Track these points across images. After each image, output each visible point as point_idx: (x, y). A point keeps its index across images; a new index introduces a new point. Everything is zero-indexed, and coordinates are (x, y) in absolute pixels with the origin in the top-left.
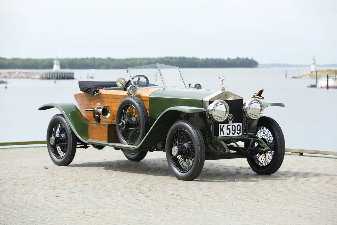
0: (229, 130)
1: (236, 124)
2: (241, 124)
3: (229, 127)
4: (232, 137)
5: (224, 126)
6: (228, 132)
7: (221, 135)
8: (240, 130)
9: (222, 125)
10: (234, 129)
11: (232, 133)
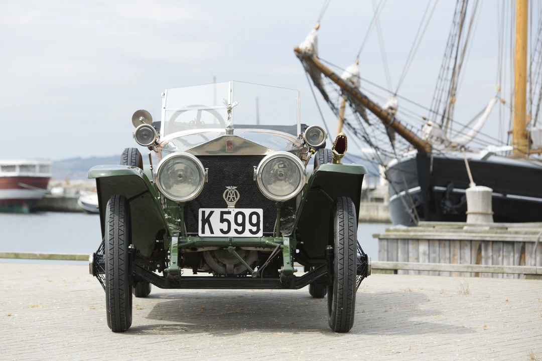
0: (226, 224)
1: (247, 211)
2: (260, 211)
3: (225, 216)
4: (231, 238)
5: (212, 213)
6: (225, 226)
7: (203, 232)
8: (257, 225)
9: (208, 211)
10: (240, 220)
11: (236, 231)
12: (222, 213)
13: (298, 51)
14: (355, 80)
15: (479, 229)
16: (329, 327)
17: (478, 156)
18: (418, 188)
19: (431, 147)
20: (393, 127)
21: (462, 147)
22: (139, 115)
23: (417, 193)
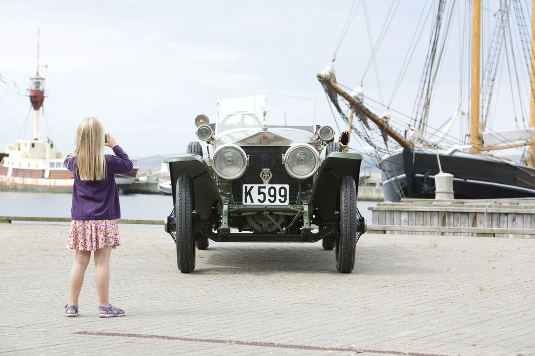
0: (262, 195)
1: (278, 187)
2: (287, 186)
3: (262, 190)
4: (266, 206)
5: (252, 188)
6: (261, 197)
7: (246, 201)
8: (285, 196)
9: (249, 186)
10: (272, 192)
11: (270, 200)
12: (260, 188)
13: (319, 77)
14: (360, 97)
15: (444, 203)
16: (337, 270)
17: (446, 153)
18: (404, 175)
19: (413, 145)
20: (386, 132)
21: (435, 146)
22: (200, 119)
23: (404, 179)
